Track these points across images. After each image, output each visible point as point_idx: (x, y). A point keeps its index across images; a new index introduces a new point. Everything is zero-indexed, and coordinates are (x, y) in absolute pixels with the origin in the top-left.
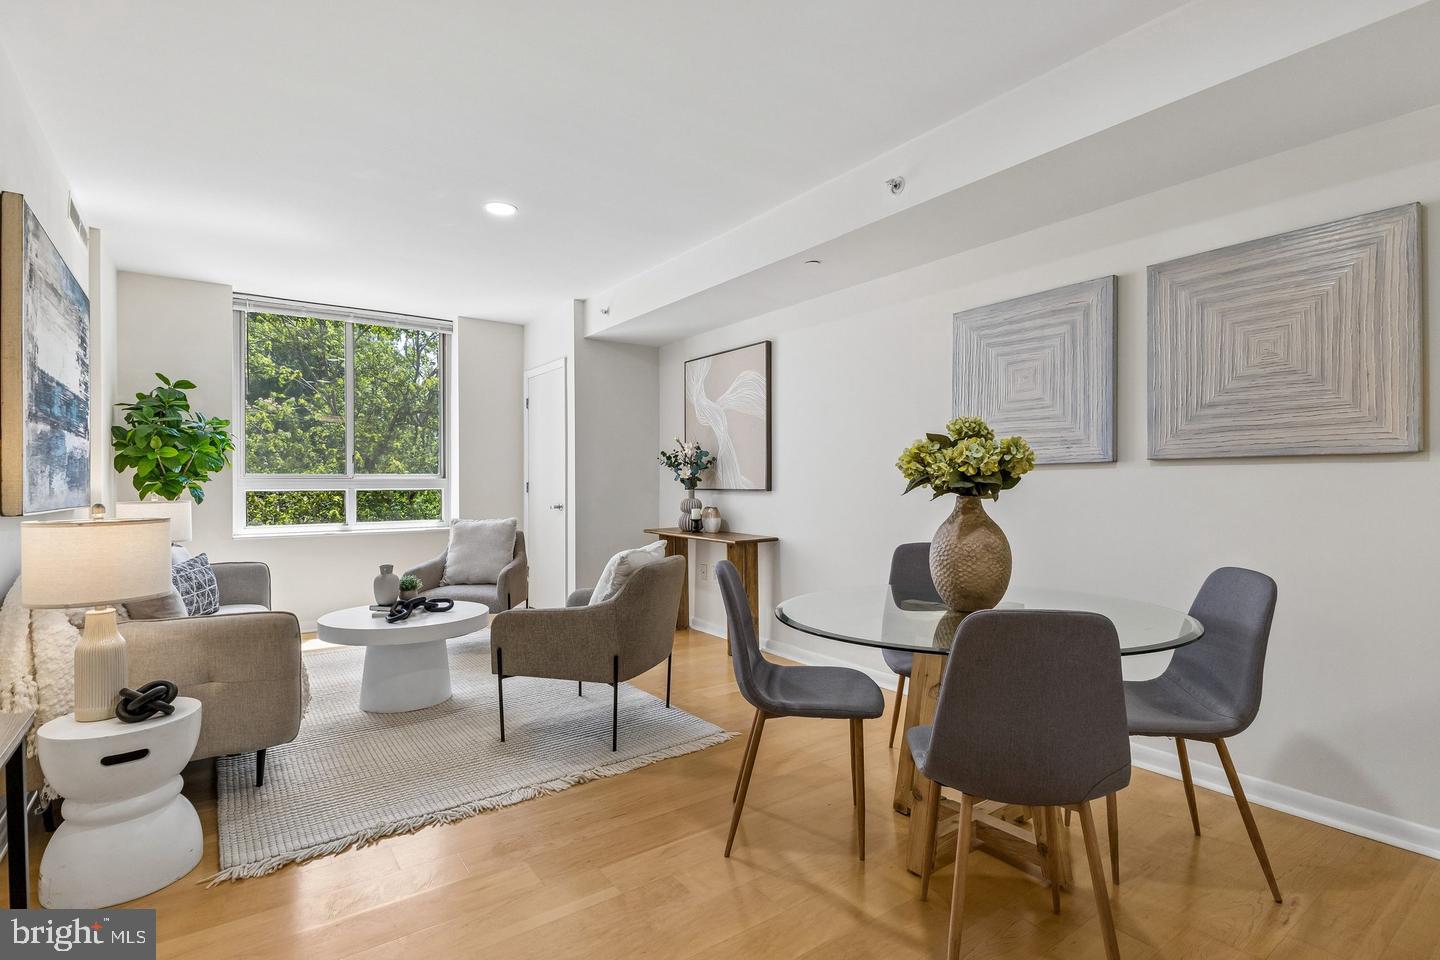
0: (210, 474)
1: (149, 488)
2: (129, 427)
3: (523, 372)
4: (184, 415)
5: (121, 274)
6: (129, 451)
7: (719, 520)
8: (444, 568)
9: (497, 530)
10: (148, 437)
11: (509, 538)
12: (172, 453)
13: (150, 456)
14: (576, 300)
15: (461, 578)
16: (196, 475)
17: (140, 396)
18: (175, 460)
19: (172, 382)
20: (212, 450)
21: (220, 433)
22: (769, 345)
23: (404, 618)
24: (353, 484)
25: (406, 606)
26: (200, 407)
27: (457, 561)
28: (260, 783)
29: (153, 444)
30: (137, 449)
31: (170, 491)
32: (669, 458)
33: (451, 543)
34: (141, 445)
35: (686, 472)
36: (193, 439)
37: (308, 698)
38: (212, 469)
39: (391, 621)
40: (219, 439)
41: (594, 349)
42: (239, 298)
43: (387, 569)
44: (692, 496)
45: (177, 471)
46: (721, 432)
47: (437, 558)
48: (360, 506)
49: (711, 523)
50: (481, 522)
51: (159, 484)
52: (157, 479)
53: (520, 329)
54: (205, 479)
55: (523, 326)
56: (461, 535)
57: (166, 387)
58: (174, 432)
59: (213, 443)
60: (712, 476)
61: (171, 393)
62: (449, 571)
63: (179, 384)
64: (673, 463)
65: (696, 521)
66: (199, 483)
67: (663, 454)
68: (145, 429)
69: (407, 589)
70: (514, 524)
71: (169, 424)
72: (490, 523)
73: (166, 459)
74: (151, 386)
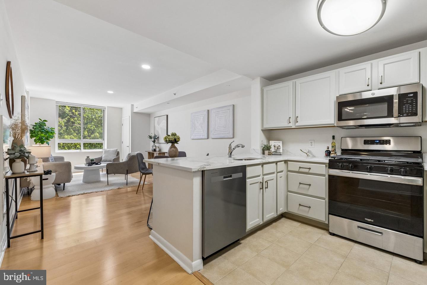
0: (50, 139)
1: (37, 142)
2: (33, 130)
3: (122, 118)
4: (45, 127)
5: (31, 98)
6: (34, 135)
7: (159, 149)
8: (102, 158)
9: (113, 151)
10: (38, 132)
11: (116, 152)
12: (43, 135)
13: (38, 136)
14: (131, 105)
15: (106, 160)
16: (48, 139)
17: (35, 123)
18: (44, 136)
19: (42, 120)
20: (51, 134)
21: (53, 131)
22: (167, 116)
23: (91, 165)
24: (82, 141)
25: (92, 164)
26: (48, 126)
27: (104, 157)
28: (64, 190)
29: (39, 133)
30: (36, 134)
31: (42, 142)
32: (150, 137)
33: (103, 154)
34: (37, 133)
35: (153, 140)
36: (47, 132)
37: (72, 177)
38: (51, 138)
39: (88, 166)
40: (52, 132)
41: (135, 114)
42: (57, 102)
43: (88, 157)
44: (154, 144)
45: (44, 138)
46: (160, 132)
47: (100, 156)
48: (84, 146)
49: (157, 150)
50: (110, 149)
51: (40, 141)
52: (39, 140)
53: (121, 109)
54: (49, 140)
55: (122, 108)
56: (106, 152)
57: (41, 121)
58: (43, 131)
59: (51, 133)
60: (158, 140)
61: (42, 123)
62: (103, 159)
63: (44, 121)
64: (151, 137)
65: (154, 149)
66: (48, 141)
67: (149, 136)
68: (37, 130)
69: (92, 161)
70: (117, 150)
71: (42, 129)
72: (112, 149)
73: (42, 136)
74: (38, 121)
